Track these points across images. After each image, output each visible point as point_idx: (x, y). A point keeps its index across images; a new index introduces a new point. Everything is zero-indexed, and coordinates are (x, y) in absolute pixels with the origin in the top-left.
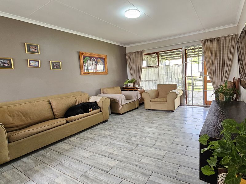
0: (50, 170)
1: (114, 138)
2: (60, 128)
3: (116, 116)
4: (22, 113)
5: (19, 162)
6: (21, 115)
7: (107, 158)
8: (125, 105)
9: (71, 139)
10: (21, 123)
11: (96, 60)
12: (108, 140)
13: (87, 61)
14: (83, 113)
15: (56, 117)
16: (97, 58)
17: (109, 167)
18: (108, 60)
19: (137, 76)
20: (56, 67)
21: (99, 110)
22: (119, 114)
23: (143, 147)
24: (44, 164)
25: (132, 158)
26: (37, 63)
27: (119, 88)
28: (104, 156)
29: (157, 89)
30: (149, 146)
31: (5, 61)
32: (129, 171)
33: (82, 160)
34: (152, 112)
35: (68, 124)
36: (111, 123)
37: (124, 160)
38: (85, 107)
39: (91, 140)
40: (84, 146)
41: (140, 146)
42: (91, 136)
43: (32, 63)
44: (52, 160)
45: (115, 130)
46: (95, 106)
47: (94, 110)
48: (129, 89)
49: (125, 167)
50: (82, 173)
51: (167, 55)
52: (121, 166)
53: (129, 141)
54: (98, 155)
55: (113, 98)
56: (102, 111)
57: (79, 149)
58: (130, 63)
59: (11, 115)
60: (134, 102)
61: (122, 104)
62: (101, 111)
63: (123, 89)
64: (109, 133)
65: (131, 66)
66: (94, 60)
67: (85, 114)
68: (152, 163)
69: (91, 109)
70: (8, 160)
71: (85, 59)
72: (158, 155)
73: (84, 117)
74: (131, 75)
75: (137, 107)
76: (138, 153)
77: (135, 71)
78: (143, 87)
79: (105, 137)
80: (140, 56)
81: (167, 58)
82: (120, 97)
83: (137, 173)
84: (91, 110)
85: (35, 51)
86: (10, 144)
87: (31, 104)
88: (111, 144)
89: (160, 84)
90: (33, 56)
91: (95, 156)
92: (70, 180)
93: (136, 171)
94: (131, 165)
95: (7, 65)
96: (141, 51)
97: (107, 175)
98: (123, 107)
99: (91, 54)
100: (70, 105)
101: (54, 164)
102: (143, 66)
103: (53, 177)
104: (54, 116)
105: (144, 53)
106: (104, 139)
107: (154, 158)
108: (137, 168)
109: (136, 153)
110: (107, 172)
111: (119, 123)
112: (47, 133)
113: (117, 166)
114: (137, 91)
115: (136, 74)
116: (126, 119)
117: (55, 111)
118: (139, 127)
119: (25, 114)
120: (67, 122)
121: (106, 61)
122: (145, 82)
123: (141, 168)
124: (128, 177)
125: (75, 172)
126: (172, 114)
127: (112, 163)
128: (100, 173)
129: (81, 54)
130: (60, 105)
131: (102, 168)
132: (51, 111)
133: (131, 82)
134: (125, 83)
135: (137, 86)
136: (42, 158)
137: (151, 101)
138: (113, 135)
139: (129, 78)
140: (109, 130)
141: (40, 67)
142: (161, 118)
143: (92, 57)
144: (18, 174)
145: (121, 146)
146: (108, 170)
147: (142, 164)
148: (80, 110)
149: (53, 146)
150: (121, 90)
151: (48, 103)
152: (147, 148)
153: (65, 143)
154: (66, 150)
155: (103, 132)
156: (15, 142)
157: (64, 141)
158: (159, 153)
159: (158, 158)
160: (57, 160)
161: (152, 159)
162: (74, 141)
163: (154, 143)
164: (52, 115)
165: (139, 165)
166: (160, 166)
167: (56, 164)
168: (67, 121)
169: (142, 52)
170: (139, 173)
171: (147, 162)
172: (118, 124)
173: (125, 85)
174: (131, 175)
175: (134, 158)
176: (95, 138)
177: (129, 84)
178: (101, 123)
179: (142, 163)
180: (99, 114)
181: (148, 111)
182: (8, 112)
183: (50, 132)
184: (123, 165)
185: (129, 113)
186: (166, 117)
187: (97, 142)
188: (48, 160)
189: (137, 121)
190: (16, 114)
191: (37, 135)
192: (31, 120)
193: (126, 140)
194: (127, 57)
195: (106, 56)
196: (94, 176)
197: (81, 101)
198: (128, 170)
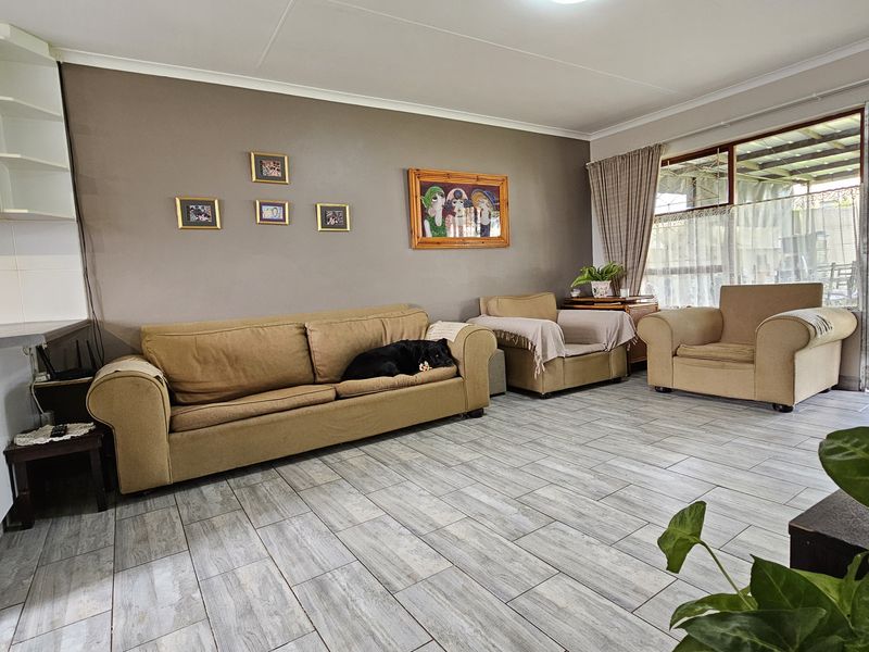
0: (244, 535)
1: (478, 478)
2: (312, 413)
3: (521, 399)
4: (228, 357)
5: (193, 492)
6: (225, 360)
7: (417, 541)
8: (559, 363)
9: (345, 454)
10: (220, 385)
11: (465, 196)
12: (455, 478)
13: (436, 198)
14: (392, 374)
15: (319, 379)
16: (470, 189)
17: (409, 576)
18: (511, 193)
19: (630, 252)
20: (332, 222)
21: (452, 369)
22: (535, 395)
23: (572, 532)
24: (239, 514)
25: (508, 566)
26: (280, 209)
27: (550, 300)
28: (414, 532)
29: (717, 306)
30: (597, 537)
31: (200, 207)
32: (469, 614)
33: (340, 527)
34: (678, 404)
35: (339, 401)
36: (493, 424)
37: (474, 564)
38: (408, 356)
39: (399, 467)
40: (371, 484)
41: (563, 527)
42: (405, 456)
43: (268, 213)
44: (266, 506)
45: (494, 450)
46: (438, 353)
47: (434, 366)
48: (593, 303)
49: (461, 595)
50: (317, 571)
51: (794, 159)
52: (448, 585)
53: (525, 498)
54: (394, 524)
55: (514, 332)
56: (462, 373)
57: (353, 490)
58: (605, 203)
59: (201, 359)
60: (605, 355)
61: (545, 356)
62: (458, 374)
63: (566, 304)
64: (467, 457)
65: (605, 213)
66: (460, 197)
67: (401, 378)
68: (580, 610)
69: (426, 363)
70: (168, 480)
71: (428, 193)
72: (624, 582)
73: (394, 387)
74: (607, 250)
75: (614, 374)
76: (539, 553)
77: (624, 233)
78: (652, 297)
79: (449, 466)
80: (645, 171)
81: (792, 173)
82: (542, 331)
83: (496, 631)
84: (424, 366)
85: (275, 173)
86: (173, 436)
87: (253, 331)
88: (457, 494)
89: (736, 284)
90: (271, 191)
91: (386, 525)
92: (275, 582)
93: (499, 624)
94: (487, 593)
95: (205, 219)
96: (650, 150)
97: (386, 604)
98: (549, 368)
99: (448, 175)
100: (364, 345)
101: (264, 519)
102: (657, 212)
103: (239, 558)
104: (315, 375)
105: (662, 157)
106: (440, 474)
107: (602, 594)
108: (506, 612)
109: (533, 550)
110: (390, 590)
111: (519, 426)
112: (273, 422)
113: (436, 582)
114: (623, 310)
115: (624, 243)
116: (554, 415)
117: (316, 358)
118: (591, 453)
119: (234, 360)
120: (338, 397)
121: (503, 196)
122: (662, 279)
123: (522, 615)
124: (455, 638)
125: (301, 560)
126: (780, 420)
127: (424, 564)
128: (369, 591)
129: (412, 176)
130: (331, 344)
131: (385, 573)
132: (304, 357)
133: (601, 276)
134: (581, 280)
135: (624, 293)
136: (245, 493)
137: (675, 355)
138: (480, 465)
139: (599, 262)
140: (476, 444)
141: (287, 222)
142: (707, 431)
143: (452, 186)
144: (173, 527)
145: (485, 511)
146: (399, 585)
147: (537, 602)
148: (389, 363)
149: (291, 466)
150: (558, 308)
151: (298, 331)
152: (588, 543)
153: (325, 462)
154: (315, 486)
155: (452, 449)
156: (186, 433)
157: (325, 458)
158: (633, 578)
159: (622, 597)
160: (277, 510)
161: (588, 592)
162: (350, 461)
163: (629, 530)
164: (308, 370)
165: (522, 601)
166: (612, 635)
167: (270, 521)
168: (337, 393)
169: (652, 151)
170: (507, 634)
171: (561, 602)
172: (515, 430)
173: (579, 287)
174: (468, 631)
175: (517, 567)
176: (417, 465)
177: (594, 284)
178: (458, 416)
179: (539, 600)
180: (450, 384)
181: (661, 395)
182: (194, 349)
183: (280, 421)
184: (458, 581)
185: (578, 394)
186: (741, 427)
187: (413, 480)
188: (255, 505)
189: (597, 426)
190: (213, 357)
191: (245, 422)
192: (247, 376)
193: (516, 494)
194: (593, 181)
195: (505, 180)
196: (343, 593)
197: (399, 336)
198: (467, 608)
